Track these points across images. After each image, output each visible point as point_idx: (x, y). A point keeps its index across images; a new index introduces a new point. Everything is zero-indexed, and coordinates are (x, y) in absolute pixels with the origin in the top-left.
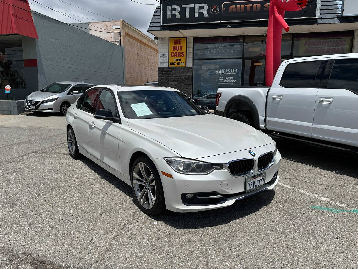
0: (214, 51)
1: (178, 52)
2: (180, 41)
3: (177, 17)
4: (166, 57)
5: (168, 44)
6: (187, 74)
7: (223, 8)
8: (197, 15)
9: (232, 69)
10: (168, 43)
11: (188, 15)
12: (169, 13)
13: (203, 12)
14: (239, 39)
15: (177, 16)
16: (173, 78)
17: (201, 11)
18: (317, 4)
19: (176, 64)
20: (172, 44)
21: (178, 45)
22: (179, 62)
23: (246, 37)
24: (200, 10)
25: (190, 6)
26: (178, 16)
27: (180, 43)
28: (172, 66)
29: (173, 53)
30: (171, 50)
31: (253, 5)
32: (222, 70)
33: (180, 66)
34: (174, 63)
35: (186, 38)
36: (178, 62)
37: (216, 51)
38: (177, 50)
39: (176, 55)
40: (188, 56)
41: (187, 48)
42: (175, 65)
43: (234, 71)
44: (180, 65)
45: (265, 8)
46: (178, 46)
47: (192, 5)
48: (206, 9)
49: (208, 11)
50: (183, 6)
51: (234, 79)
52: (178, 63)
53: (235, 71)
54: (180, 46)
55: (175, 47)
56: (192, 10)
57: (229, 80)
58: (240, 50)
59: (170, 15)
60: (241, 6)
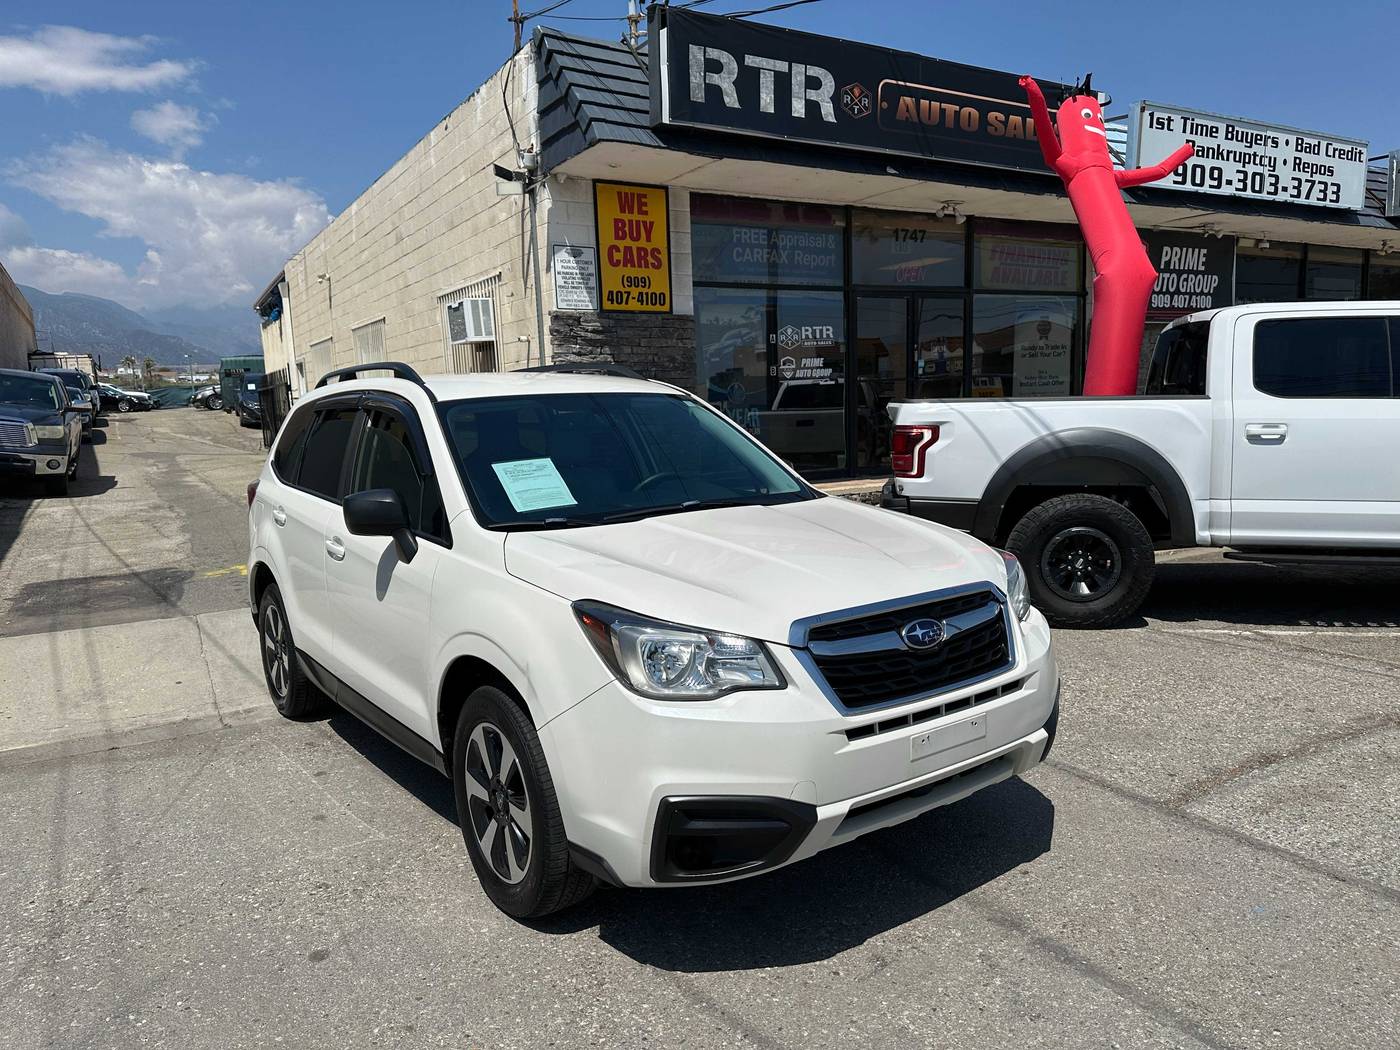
0: (755, 256)
1: (639, 249)
2: (643, 200)
3: (726, 99)
4: (586, 266)
5: (592, 206)
6: (680, 345)
7: (881, 102)
8: (798, 109)
9: (818, 328)
10: (592, 201)
11: (767, 101)
12: (697, 78)
13: (819, 99)
15: (727, 96)
16: (623, 359)
17: (813, 95)
19: (634, 298)
20: (610, 211)
21: (636, 217)
22: (645, 290)
24: (808, 90)
25: (774, 65)
26: (731, 100)
27: (644, 208)
28: (615, 306)
29: (618, 250)
30: (608, 238)
31: (961, 110)
32: (789, 331)
33: (650, 308)
34: (625, 296)
35: (665, 188)
36: (640, 289)
37: (759, 256)
38: (632, 238)
39: (628, 261)
40: (676, 268)
41: (672, 235)
42: (627, 303)
43: (825, 336)
44: (647, 304)
45: (989, 128)
46: (638, 222)
47: (782, 66)
48: (828, 91)
49: (836, 99)
50: (749, 60)
51: (826, 365)
52: (641, 294)
53: (828, 335)
54: (645, 223)
55: (623, 222)
57: (812, 369)
58: (833, 260)
59: (699, 85)
60: (930, 104)
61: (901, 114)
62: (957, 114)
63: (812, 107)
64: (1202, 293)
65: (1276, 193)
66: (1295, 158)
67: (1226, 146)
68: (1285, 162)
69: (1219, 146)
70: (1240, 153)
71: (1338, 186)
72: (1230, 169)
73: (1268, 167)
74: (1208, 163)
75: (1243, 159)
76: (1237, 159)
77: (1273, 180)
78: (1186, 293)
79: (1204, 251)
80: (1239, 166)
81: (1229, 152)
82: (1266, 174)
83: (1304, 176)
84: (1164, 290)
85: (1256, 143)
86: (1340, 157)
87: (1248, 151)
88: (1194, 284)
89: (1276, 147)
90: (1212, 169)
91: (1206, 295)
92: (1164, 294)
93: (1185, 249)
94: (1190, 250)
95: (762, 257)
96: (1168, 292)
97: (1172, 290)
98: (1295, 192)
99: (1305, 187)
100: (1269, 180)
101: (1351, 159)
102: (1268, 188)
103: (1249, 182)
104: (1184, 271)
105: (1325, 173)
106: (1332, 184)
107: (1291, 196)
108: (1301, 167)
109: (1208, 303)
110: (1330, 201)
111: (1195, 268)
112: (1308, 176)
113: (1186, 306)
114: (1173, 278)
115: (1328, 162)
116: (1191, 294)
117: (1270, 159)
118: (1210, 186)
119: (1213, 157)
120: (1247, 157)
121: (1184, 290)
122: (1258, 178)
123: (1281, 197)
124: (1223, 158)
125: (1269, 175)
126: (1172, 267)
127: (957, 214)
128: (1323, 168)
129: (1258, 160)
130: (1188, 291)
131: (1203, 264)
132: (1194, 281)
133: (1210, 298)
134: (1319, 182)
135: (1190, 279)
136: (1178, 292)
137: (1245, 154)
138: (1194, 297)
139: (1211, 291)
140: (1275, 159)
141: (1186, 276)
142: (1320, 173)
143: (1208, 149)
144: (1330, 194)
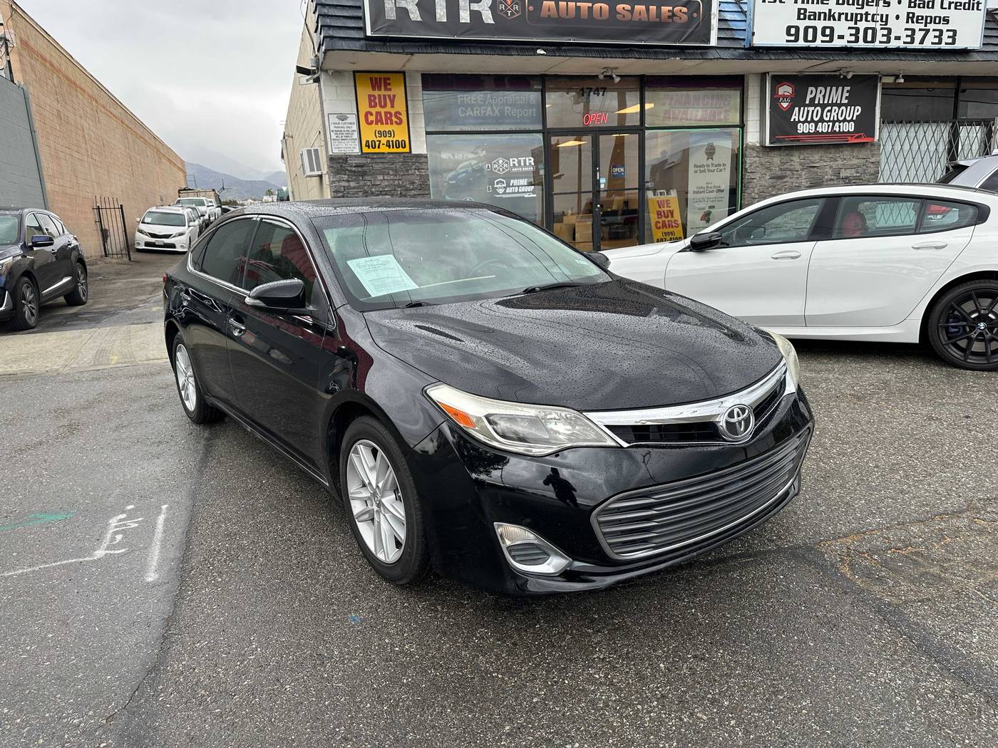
0: (475, 112)
1: (386, 113)
2: (388, 81)
3: (412, 16)
4: (350, 125)
5: (353, 88)
6: (417, 173)
7: (528, 6)
8: (465, 17)
9: (522, 159)
10: (353, 84)
11: (441, 14)
12: (389, 5)
13: (480, 9)
14: (532, 82)
15: (412, 13)
16: (377, 183)
17: (475, 7)
18: (712, 17)
19: (383, 144)
20: (366, 90)
21: (383, 92)
22: (391, 139)
23: (547, 78)
24: (472, 4)
26: (415, 14)
27: (389, 87)
28: (371, 150)
29: (372, 114)
30: (364, 107)
31: (593, 5)
32: (501, 161)
33: (395, 150)
34: (377, 143)
35: (404, 73)
36: (388, 138)
37: (478, 112)
38: (381, 107)
39: (379, 121)
40: (413, 122)
41: (409, 102)
42: (379, 147)
44: (393, 147)
45: (617, 15)
46: (385, 96)
48: (487, 4)
49: (493, 8)
51: (530, 184)
52: (388, 141)
53: (530, 164)
54: (389, 96)
55: (374, 96)
57: (518, 186)
58: (535, 112)
59: (391, 9)
60: (567, 4)
61: (544, 13)
62: (590, 9)
63: (476, 15)
64: (845, 120)
65: (888, 41)
66: (908, 13)
67: (836, 9)
68: (897, 17)
69: (830, 10)
70: (852, 14)
71: (955, 32)
72: (842, 27)
73: (880, 23)
74: (820, 24)
75: (854, 18)
76: (849, 18)
77: (885, 32)
78: (829, 121)
79: (849, 88)
80: (852, 24)
81: (840, 15)
82: (878, 27)
83: (916, 26)
84: (809, 119)
85: (867, 5)
86: (956, 8)
87: (863, 11)
88: (837, 114)
89: (889, 6)
90: (824, 29)
91: (849, 121)
92: (809, 123)
93: (828, 89)
94: (834, 88)
95: (480, 113)
96: (812, 120)
97: (816, 119)
98: (909, 39)
99: (919, 36)
100: (880, 33)
101: (969, 9)
102: (879, 38)
103: (861, 35)
104: (828, 105)
105: (939, 23)
106: (948, 30)
107: (904, 43)
108: (915, 19)
109: (850, 127)
110: (946, 44)
111: (839, 102)
112: (922, 26)
113: (829, 131)
114: (818, 111)
115: (943, 13)
116: (834, 122)
117: (882, 15)
118: (822, 42)
119: (825, 19)
120: (859, 16)
121: (827, 119)
122: (870, 32)
123: (894, 44)
124: (834, 20)
125: (882, 29)
126: (816, 102)
127: (614, 76)
128: (937, 19)
129: (870, 18)
130: (832, 119)
131: (846, 98)
132: (837, 112)
133: (853, 123)
134: (934, 30)
135: (833, 110)
136: (822, 120)
137: (857, 14)
138: (837, 124)
139: (854, 119)
140: (887, 16)
141: (829, 108)
142: (935, 23)
143: (820, 13)
144: (945, 39)
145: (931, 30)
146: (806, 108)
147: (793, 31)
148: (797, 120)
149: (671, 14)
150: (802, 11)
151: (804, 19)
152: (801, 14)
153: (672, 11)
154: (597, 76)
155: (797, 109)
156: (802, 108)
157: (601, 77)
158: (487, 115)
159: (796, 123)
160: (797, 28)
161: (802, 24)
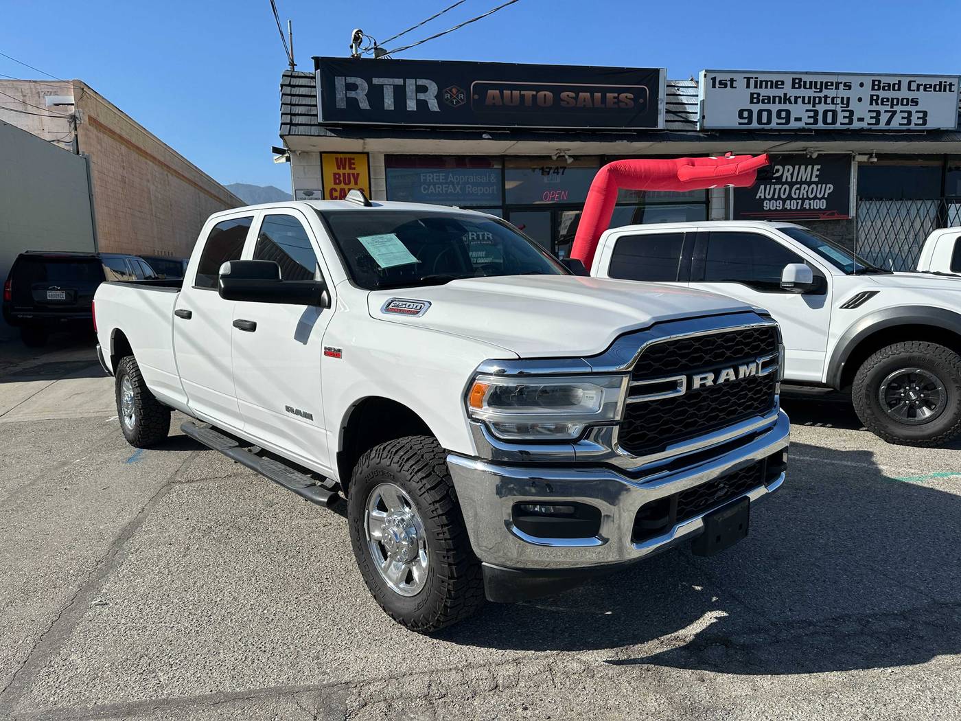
0: (436, 189)
2: (352, 161)
3: (361, 105)
5: (319, 167)
7: (474, 94)
8: (411, 105)
10: (320, 164)
11: (389, 103)
12: (340, 95)
13: (427, 99)
14: (492, 163)
15: (361, 102)
17: (422, 96)
18: (659, 102)
20: (330, 169)
21: (347, 171)
23: (507, 158)
24: (418, 94)
25: (394, 82)
26: (364, 105)
27: (353, 166)
29: (336, 190)
30: (329, 184)
31: (537, 93)
35: (368, 154)
37: (439, 189)
38: (345, 184)
39: (343, 196)
41: (372, 180)
43: (486, 238)
45: (562, 102)
46: (349, 174)
47: (399, 82)
48: (433, 94)
49: (438, 97)
50: (376, 81)
54: (353, 174)
55: (339, 175)
56: (400, 93)
57: (477, 258)
58: (495, 190)
59: (342, 99)
60: (511, 93)
61: (489, 101)
62: (534, 97)
63: (422, 104)
64: (815, 198)
65: (851, 122)
66: (872, 96)
67: (792, 93)
68: (860, 100)
69: (785, 94)
70: (809, 98)
71: (925, 113)
72: (798, 110)
73: (841, 105)
74: (774, 108)
75: (813, 101)
76: (806, 102)
77: (847, 114)
78: (799, 198)
79: (819, 167)
80: (810, 107)
82: (839, 109)
83: (881, 108)
84: (776, 197)
85: (826, 88)
86: (925, 90)
87: (822, 95)
88: (807, 192)
89: (850, 89)
90: (779, 112)
91: (820, 199)
92: (776, 200)
93: (797, 167)
94: (803, 167)
95: (442, 190)
96: (779, 198)
97: (783, 197)
98: (873, 121)
99: (884, 118)
100: (840, 115)
101: (940, 90)
102: (840, 119)
103: (820, 118)
104: (796, 183)
105: (907, 104)
106: (917, 112)
107: (869, 124)
108: (879, 102)
109: (823, 205)
110: (916, 124)
111: (808, 180)
112: (888, 108)
113: (799, 208)
114: (785, 189)
115: (911, 95)
116: (803, 200)
117: (843, 98)
118: (778, 124)
119: (780, 103)
120: (817, 99)
121: (796, 197)
122: (830, 114)
123: (856, 125)
124: (790, 103)
125: (843, 111)
126: (784, 180)
127: (567, 157)
128: (905, 101)
129: (829, 101)
130: (801, 196)
131: (817, 176)
132: (806, 190)
133: (825, 201)
134: (901, 112)
135: (802, 188)
136: (790, 197)
137: (815, 98)
138: (807, 201)
139: (826, 196)
140: (848, 99)
141: (798, 186)
142: (902, 104)
143: (774, 97)
144: (914, 119)
145: (898, 112)
146: (773, 186)
147: (746, 114)
148: (763, 197)
149: (616, 100)
150: (755, 96)
151: (758, 102)
152: (754, 98)
153: (617, 98)
154: (550, 157)
155: (762, 187)
156: (768, 186)
157: (554, 158)
158: (449, 192)
159: (762, 200)
160: (750, 112)
161: (755, 108)
